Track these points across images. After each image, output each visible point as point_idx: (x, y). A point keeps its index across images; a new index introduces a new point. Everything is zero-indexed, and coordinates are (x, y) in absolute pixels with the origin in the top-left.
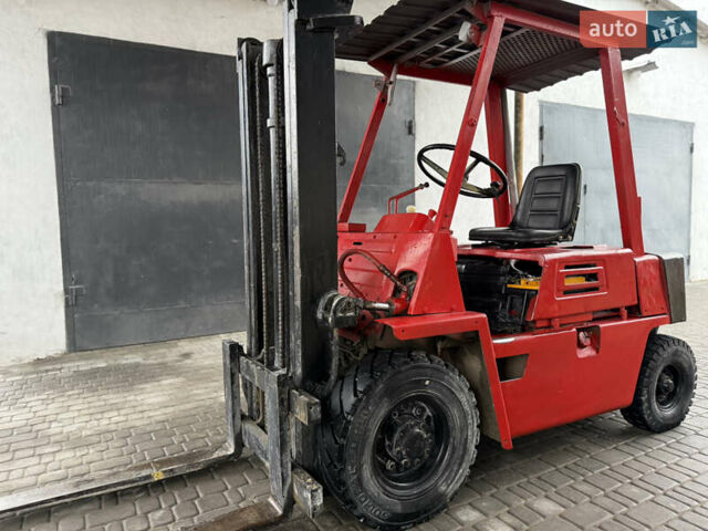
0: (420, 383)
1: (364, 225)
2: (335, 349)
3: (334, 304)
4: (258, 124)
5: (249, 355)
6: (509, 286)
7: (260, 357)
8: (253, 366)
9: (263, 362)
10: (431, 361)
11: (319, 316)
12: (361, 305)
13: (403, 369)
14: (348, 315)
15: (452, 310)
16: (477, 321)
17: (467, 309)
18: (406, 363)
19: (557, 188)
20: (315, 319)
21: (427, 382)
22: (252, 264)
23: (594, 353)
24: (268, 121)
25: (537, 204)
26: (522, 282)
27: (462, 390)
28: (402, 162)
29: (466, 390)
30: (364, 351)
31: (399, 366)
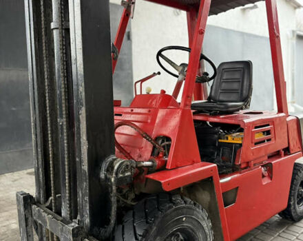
0: (180, 221)
1: (120, 101)
2: (113, 199)
3: (116, 168)
4: (43, 26)
5: (37, 203)
6: (220, 141)
7: (48, 204)
8: (44, 214)
9: (51, 210)
10: (185, 202)
11: (102, 176)
12: (135, 166)
13: (169, 211)
14: (126, 174)
15: (193, 162)
16: (211, 169)
17: (202, 160)
18: (170, 207)
19: (237, 76)
20: (99, 179)
21: (184, 219)
22: (38, 134)
23: (270, 181)
24: (52, 24)
25: (224, 86)
26: (229, 138)
27: (204, 219)
28: (125, 57)
29: (206, 218)
30: (132, 196)
31: (166, 211)
